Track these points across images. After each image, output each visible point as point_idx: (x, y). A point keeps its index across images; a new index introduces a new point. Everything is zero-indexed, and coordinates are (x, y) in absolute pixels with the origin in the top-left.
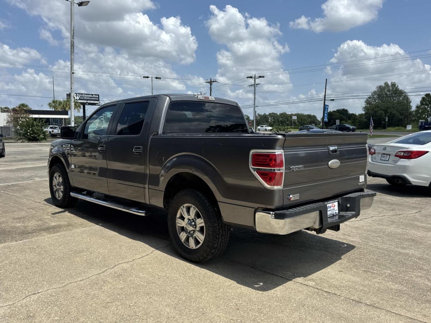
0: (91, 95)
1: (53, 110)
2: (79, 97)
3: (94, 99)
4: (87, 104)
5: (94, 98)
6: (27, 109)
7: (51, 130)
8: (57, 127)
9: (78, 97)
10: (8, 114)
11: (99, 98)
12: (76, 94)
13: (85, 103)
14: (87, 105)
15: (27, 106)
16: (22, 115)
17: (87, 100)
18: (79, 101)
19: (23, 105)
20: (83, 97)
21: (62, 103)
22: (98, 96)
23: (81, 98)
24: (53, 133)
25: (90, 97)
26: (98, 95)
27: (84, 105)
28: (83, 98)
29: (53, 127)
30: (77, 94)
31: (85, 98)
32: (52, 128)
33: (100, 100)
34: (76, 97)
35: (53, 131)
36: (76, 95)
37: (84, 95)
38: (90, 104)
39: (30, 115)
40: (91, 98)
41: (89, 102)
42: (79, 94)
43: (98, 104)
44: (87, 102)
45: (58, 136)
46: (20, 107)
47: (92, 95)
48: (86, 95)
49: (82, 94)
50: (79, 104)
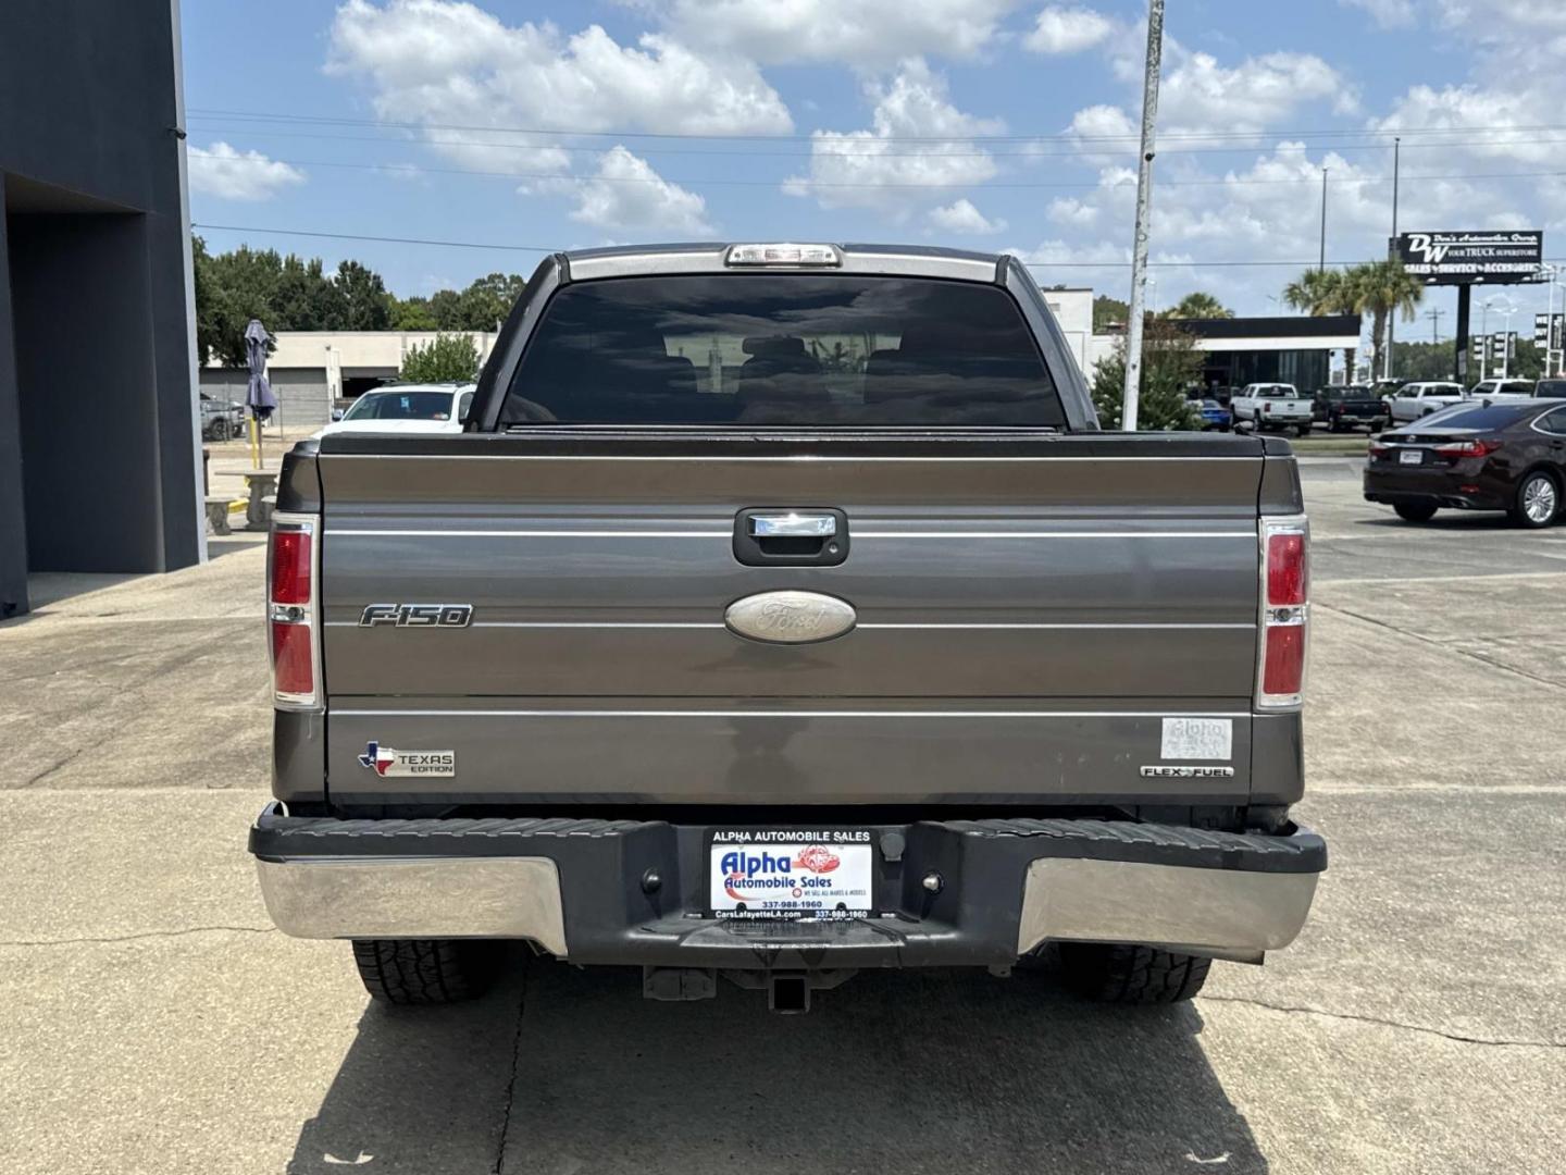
0: (1503, 234)
1: (1307, 314)
2: (1442, 247)
3: (1514, 253)
4: (1480, 279)
5: (1516, 247)
6: (1211, 316)
7: (1260, 403)
8: (1290, 390)
9: (1437, 250)
10: (1117, 339)
11: (1539, 247)
12: (1432, 235)
13: (1471, 274)
14: (1479, 283)
15: (1211, 303)
16: (1168, 342)
17: (1482, 260)
18: (1441, 266)
19: (1198, 300)
20: (1463, 248)
21: (1338, 282)
22: (1534, 238)
23: (1450, 253)
24: (1268, 414)
25: (1497, 248)
26: (1539, 235)
27: (1464, 283)
28: (1462, 253)
29: (1272, 389)
30: (1438, 238)
31: (1475, 252)
32: (1266, 393)
33: (1544, 256)
34: (1428, 249)
35: (1267, 408)
36: (1432, 241)
37: (1466, 237)
38: (1492, 279)
39: (1197, 341)
40: (1499, 253)
41: (1488, 268)
42: (1445, 235)
43: (1534, 278)
44: (1480, 268)
45: (1289, 428)
46: (1183, 310)
47: (1509, 234)
48: (1476, 238)
49: (1459, 235)
50: (1414, 281)
